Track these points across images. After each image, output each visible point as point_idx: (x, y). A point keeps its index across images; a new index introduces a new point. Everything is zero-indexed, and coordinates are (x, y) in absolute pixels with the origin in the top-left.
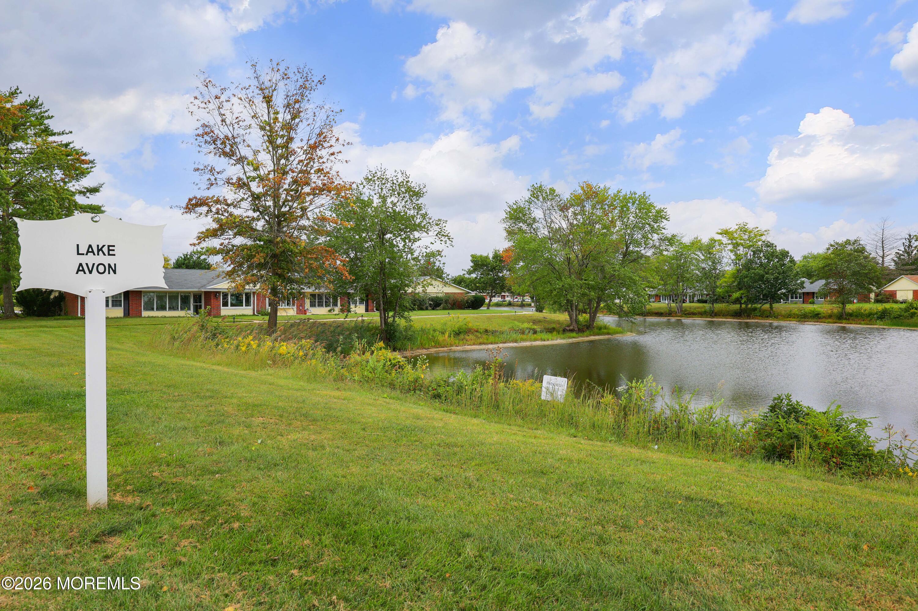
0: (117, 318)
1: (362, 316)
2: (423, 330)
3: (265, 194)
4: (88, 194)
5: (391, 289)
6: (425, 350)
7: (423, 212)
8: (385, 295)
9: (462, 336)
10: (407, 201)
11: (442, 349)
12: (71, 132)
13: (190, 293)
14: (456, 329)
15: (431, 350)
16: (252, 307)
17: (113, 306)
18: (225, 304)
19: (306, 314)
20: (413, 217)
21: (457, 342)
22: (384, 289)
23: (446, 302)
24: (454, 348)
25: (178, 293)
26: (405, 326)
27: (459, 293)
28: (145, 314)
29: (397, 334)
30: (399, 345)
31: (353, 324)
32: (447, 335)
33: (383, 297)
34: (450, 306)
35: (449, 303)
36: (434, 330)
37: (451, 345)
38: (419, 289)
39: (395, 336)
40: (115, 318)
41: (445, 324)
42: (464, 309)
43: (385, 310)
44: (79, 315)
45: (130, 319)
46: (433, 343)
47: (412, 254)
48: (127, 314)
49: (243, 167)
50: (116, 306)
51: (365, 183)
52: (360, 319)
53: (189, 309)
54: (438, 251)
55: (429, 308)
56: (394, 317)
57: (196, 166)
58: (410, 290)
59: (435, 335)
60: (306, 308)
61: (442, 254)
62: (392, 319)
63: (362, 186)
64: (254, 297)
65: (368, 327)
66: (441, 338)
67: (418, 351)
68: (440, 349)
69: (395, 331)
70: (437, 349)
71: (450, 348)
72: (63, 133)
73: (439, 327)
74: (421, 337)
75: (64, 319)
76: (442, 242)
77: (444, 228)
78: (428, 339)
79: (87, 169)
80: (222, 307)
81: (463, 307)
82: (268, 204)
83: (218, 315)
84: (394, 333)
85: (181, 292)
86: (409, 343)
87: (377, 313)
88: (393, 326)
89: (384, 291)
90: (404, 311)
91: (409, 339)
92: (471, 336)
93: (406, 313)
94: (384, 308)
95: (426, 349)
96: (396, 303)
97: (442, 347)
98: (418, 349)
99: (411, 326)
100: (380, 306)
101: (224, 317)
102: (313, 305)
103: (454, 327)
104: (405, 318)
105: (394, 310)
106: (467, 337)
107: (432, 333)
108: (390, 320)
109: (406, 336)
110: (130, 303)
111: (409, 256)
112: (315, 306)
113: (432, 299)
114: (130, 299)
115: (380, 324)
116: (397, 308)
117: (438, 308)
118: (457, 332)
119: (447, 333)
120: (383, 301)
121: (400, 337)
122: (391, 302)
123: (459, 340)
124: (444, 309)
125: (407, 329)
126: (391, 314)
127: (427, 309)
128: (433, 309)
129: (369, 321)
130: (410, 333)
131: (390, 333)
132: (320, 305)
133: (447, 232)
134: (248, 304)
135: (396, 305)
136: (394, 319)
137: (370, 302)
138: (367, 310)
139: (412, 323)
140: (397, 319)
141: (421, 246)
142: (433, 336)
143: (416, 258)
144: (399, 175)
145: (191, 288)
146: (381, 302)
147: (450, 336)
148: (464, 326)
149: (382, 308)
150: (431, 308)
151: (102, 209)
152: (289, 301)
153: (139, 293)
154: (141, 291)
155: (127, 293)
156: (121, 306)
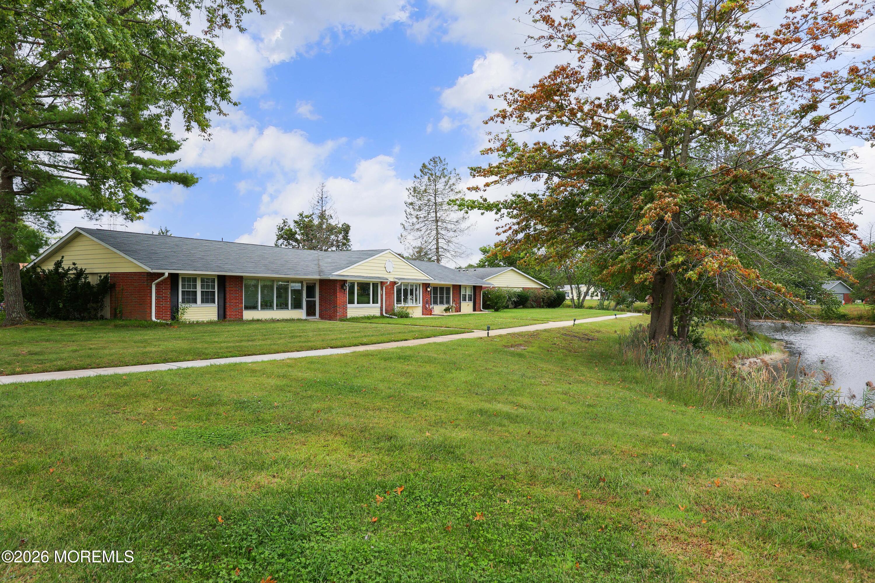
0: (208, 322)
13: (302, 281)
16: (379, 305)
17: (203, 302)
18: (351, 299)
19: (430, 314)
25: (288, 280)
28: (248, 315)
35: (532, 300)
44: (154, 319)
45: (227, 326)
48: (223, 315)
50: (208, 301)
53: (301, 307)
64: (382, 289)
83: (344, 317)
85: (292, 280)
110: (228, 296)
113: (518, 295)
114: (227, 290)
124: (528, 307)
128: (516, 308)
134: (375, 300)
137: (477, 298)
138: (474, 310)
153: (239, 279)
154: (241, 277)
155: (222, 279)
156: (214, 302)
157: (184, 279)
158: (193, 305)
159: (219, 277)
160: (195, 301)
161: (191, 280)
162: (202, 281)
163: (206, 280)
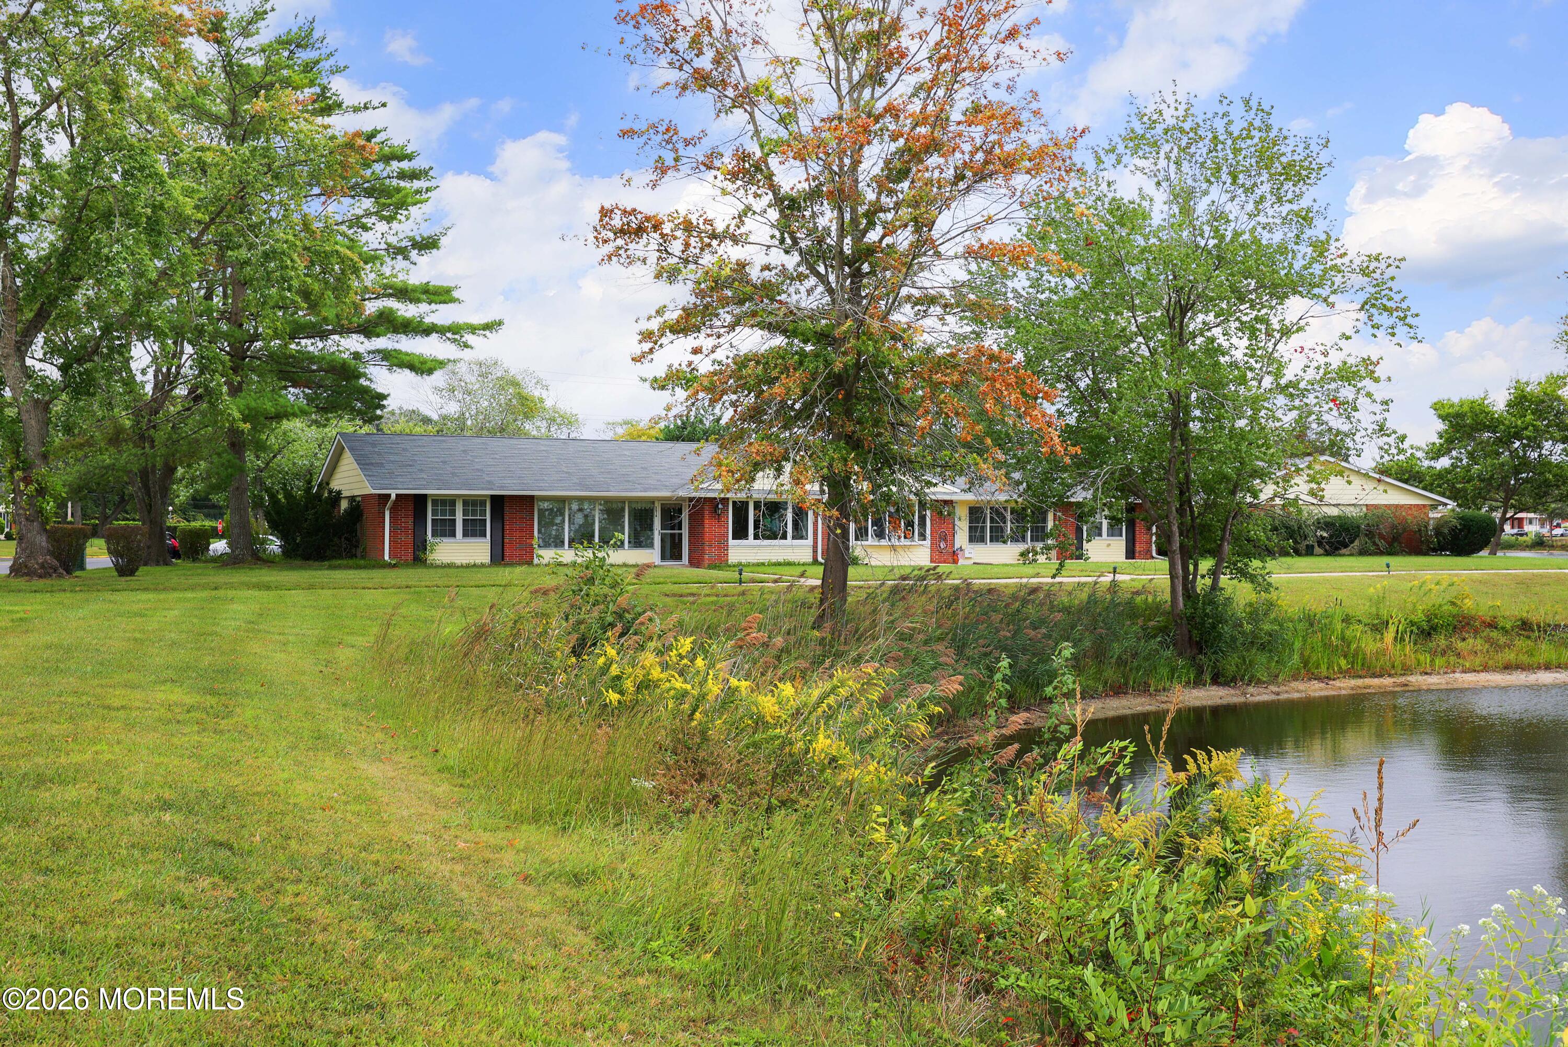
0: (475, 565)
1: (1115, 571)
2: (1310, 620)
3: (814, 195)
4: (414, 254)
5: (1208, 488)
6: (1316, 685)
7: (1317, 231)
8: (1185, 503)
9: (1441, 641)
10: (1262, 199)
11: (1376, 681)
12: (384, 105)
13: (652, 501)
14: (1419, 616)
15: (1337, 683)
16: (810, 541)
17: (465, 535)
18: (740, 533)
19: (955, 562)
20: (1282, 249)
21: (1425, 658)
22: (1184, 488)
23: (1370, 534)
24: (1416, 680)
25: (622, 501)
26: (1251, 605)
27: (1410, 507)
28: (547, 555)
29: (1226, 629)
30: (1231, 664)
31: (1084, 596)
32: (1389, 636)
33: (1181, 511)
34: (1382, 544)
35: (1382, 537)
36: (1347, 620)
37: (1407, 670)
38: (1300, 488)
39: (1220, 635)
40: (468, 566)
41: (1379, 601)
42: (1425, 554)
43: (1188, 554)
44: (387, 558)
45: (508, 570)
46: (1343, 662)
47: (1278, 375)
48: (499, 557)
49: (751, 115)
50: (474, 535)
51: (1121, 149)
52: (1110, 577)
53: (651, 545)
54: (1366, 361)
55: (1317, 550)
56: (1214, 574)
57: (626, 126)
58: (1267, 491)
59: (1348, 633)
60: (957, 546)
61: (1380, 371)
62: (1208, 581)
63: (1113, 157)
64: (816, 514)
65: (1130, 603)
66: (1369, 645)
67: (1294, 684)
68: (1368, 681)
69: (1220, 619)
70: (1359, 682)
71: (1402, 679)
72: (366, 108)
73: (1361, 609)
74: (1305, 641)
75: (350, 568)
76: (1380, 333)
77: (1390, 284)
78: (1327, 645)
79: (418, 192)
80: (731, 542)
81: (1424, 547)
82: (822, 222)
83: (721, 562)
84: (1214, 627)
85: (631, 501)
86: (1262, 658)
87: (1163, 564)
88: (1212, 602)
89: (1182, 493)
90: (1249, 555)
91: (1263, 647)
92: (1471, 641)
93: (1256, 563)
94: (1182, 546)
95: (1319, 679)
96: (1224, 530)
97: (1374, 676)
98: (1295, 678)
99: (1271, 605)
100: (1169, 538)
101: (740, 568)
102: (976, 536)
103: (1414, 611)
104: (1252, 579)
105: (1215, 552)
106: (1460, 645)
107: (1339, 626)
108: (1202, 584)
109: (1255, 637)
110: (507, 527)
111: (1267, 381)
112: (982, 540)
113: (1328, 523)
114: (506, 518)
115: (1167, 596)
116: (1227, 547)
117: (1343, 551)
118: (1425, 625)
119: (1392, 629)
120: (1181, 524)
121: (1233, 639)
122: (1205, 529)
123: (1433, 653)
124: (1363, 552)
125: (1255, 614)
126: (1206, 565)
127: (1309, 552)
128: (1328, 554)
129: (1139, 586)
130: (1267, 627)
131: (1203, 624)
132: (998, 536)
133: (1397, 297)
134: (799, 533)
135: (1223, 539)
136: (1216, 581)
137: (1140, 527)
138: (1130, 554)
139: (1274, 595)
140: (1224, 580)
141: (1307, 346)
142: (1343, 639)
143: (1290, 384)
144: (1237, 111)
145: (655, 489)
146: (1175, 529)
147: (1402, 639)
148: (1447, 608)
149: (1176, 546)
150: (1321, 551)
151: (455, 294)
152: (910, 524)
153: (528, 501)
154: (532, 497)
155: (498, 502)
156: (485, 536)
157: (435, 502)
158: (451, 540)
159: (493, 497)
160: (453, 534)
161: (448, 503)
162: (465, 503)
163: (471, 503)
